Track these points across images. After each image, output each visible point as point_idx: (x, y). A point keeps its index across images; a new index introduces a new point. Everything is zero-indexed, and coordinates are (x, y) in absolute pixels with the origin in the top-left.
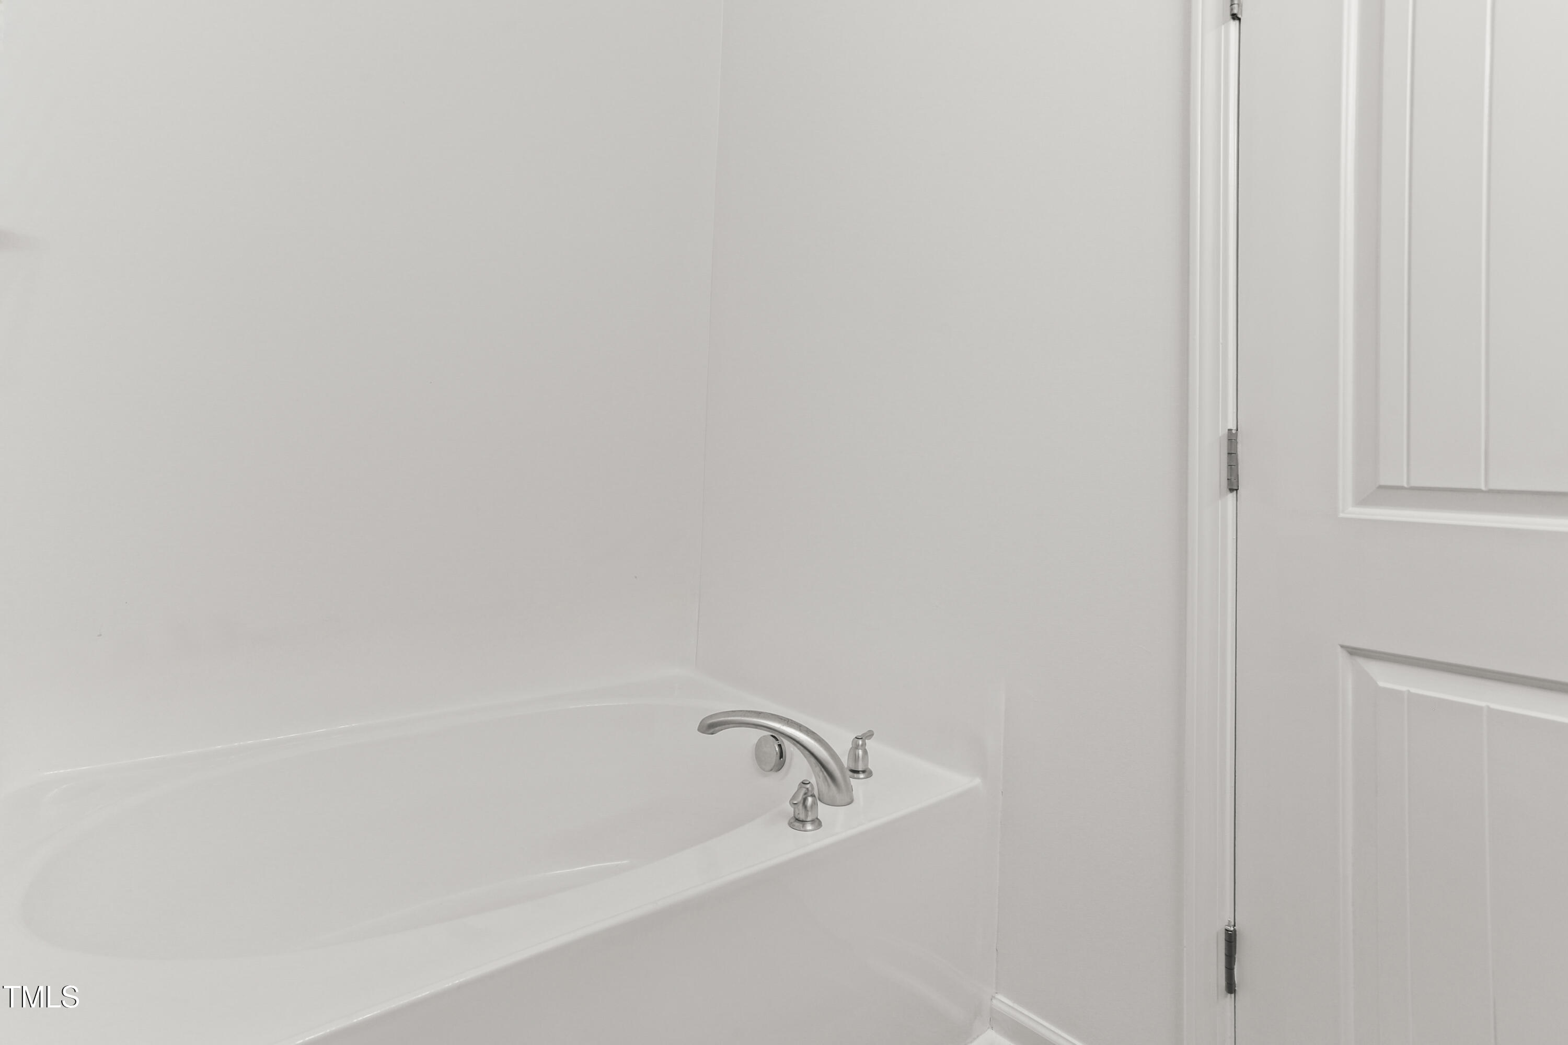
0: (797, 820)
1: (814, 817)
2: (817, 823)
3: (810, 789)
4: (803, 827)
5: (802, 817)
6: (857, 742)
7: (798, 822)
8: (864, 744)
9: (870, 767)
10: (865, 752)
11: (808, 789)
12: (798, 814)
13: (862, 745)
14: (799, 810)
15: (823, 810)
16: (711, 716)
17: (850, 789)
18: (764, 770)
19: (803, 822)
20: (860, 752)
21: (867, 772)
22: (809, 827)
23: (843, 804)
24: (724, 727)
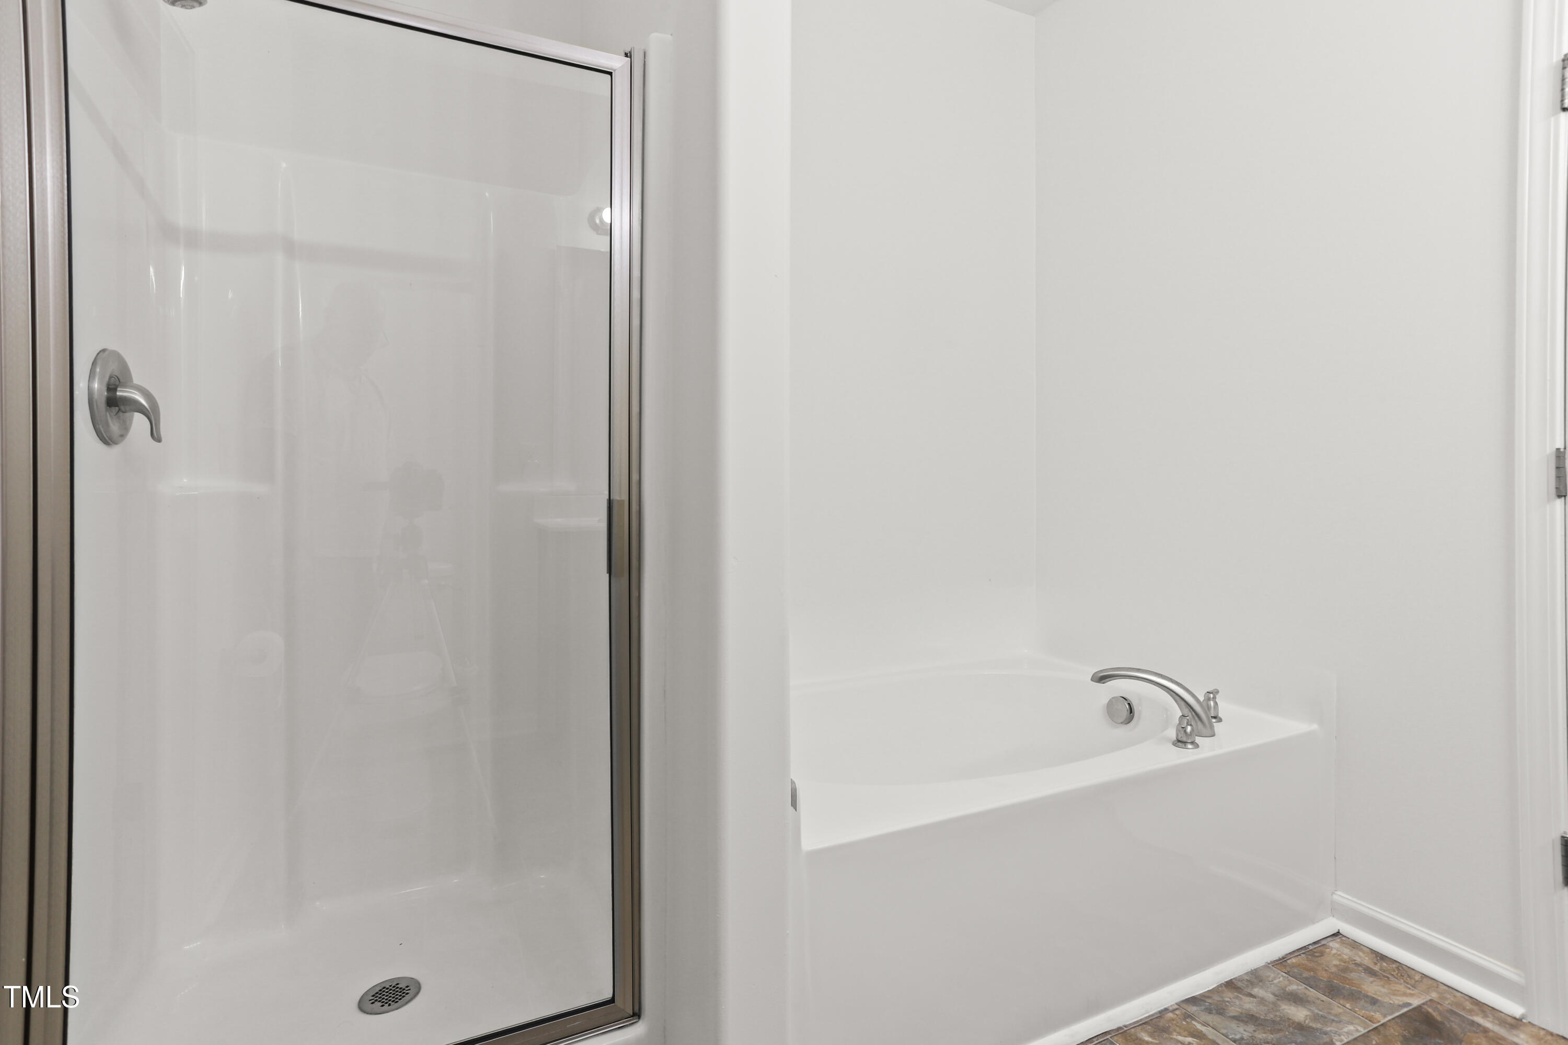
0: (1179, 741)
1: (1192, 740)
2: (1197, 746)
3: (1189, 720)
4: (1185, 746)
5: (1184, 739)
6: (1208, 695)
7: (1180, 742)
8: (1214, 698)
9: (1220, 715)
10: (1216, 703)
11: (1188, 719)
12: (1181, 737)
13: (1213, 698)
14: (1181, 734)
15: (1198, 740)
16: (1101, 671)
17: (1212, 727)
18: (1116, 722)
19: (1185, 743)
20: (1212, 703)
21: (1220, 720)
22: (1190, 746)
23: (1208, 735)
24: (1110, 679)
